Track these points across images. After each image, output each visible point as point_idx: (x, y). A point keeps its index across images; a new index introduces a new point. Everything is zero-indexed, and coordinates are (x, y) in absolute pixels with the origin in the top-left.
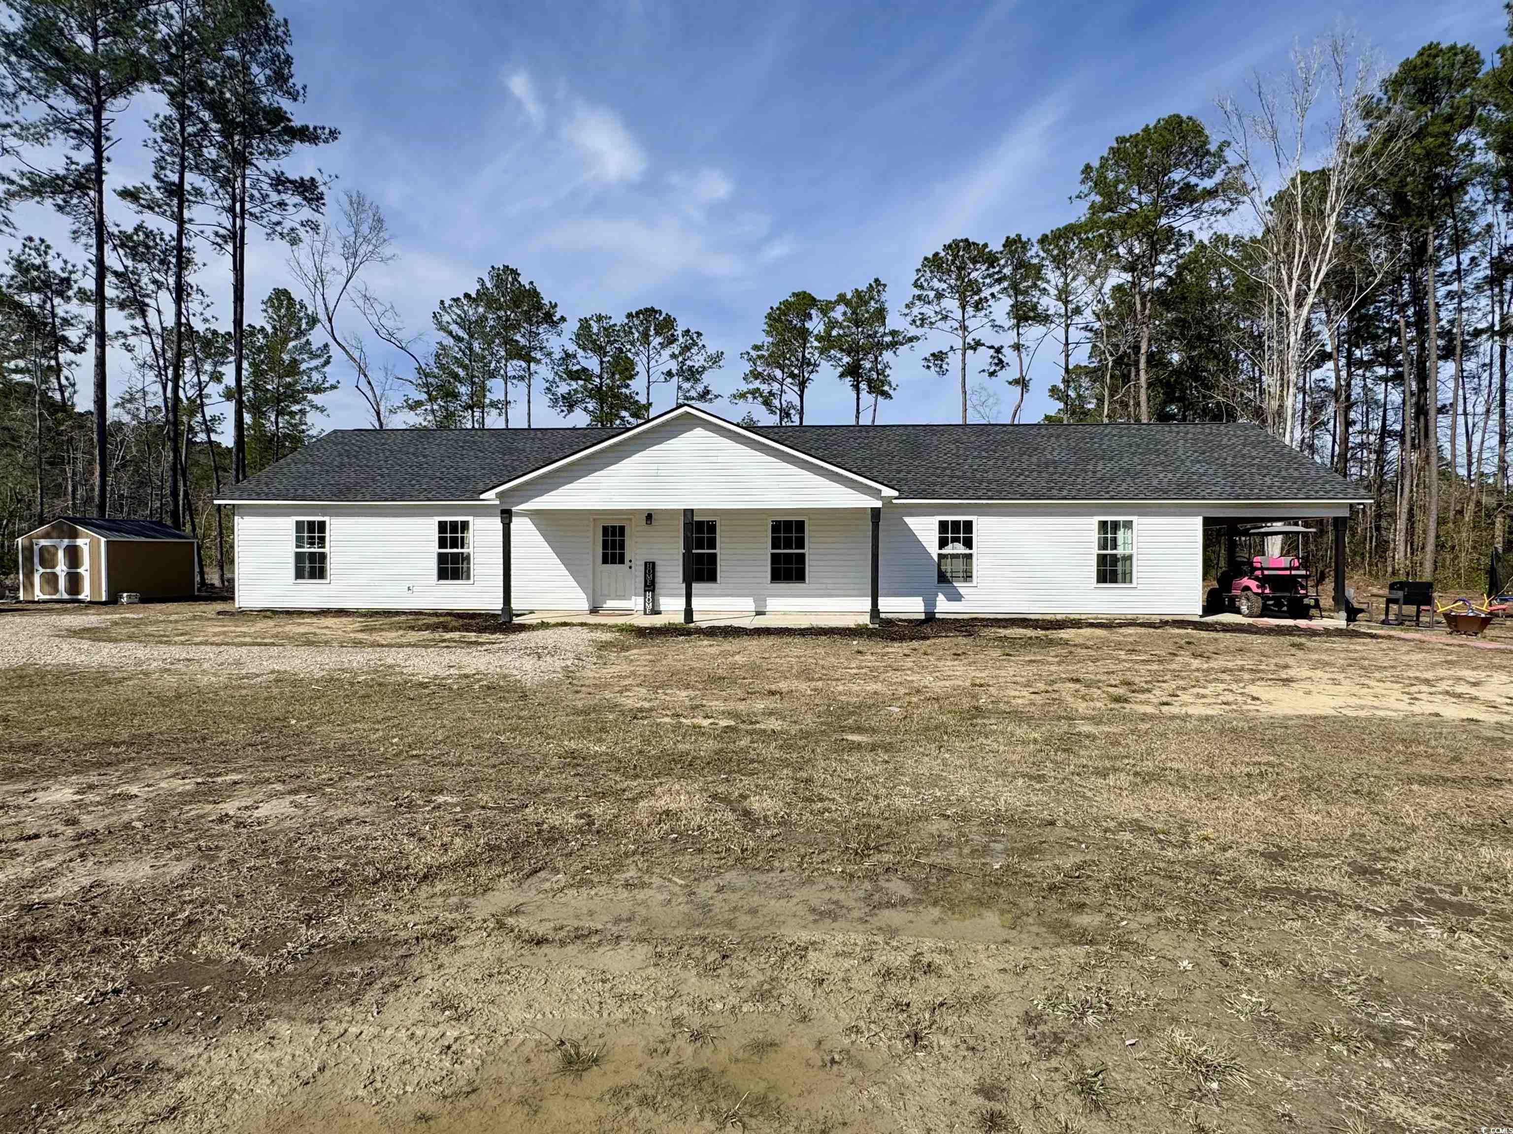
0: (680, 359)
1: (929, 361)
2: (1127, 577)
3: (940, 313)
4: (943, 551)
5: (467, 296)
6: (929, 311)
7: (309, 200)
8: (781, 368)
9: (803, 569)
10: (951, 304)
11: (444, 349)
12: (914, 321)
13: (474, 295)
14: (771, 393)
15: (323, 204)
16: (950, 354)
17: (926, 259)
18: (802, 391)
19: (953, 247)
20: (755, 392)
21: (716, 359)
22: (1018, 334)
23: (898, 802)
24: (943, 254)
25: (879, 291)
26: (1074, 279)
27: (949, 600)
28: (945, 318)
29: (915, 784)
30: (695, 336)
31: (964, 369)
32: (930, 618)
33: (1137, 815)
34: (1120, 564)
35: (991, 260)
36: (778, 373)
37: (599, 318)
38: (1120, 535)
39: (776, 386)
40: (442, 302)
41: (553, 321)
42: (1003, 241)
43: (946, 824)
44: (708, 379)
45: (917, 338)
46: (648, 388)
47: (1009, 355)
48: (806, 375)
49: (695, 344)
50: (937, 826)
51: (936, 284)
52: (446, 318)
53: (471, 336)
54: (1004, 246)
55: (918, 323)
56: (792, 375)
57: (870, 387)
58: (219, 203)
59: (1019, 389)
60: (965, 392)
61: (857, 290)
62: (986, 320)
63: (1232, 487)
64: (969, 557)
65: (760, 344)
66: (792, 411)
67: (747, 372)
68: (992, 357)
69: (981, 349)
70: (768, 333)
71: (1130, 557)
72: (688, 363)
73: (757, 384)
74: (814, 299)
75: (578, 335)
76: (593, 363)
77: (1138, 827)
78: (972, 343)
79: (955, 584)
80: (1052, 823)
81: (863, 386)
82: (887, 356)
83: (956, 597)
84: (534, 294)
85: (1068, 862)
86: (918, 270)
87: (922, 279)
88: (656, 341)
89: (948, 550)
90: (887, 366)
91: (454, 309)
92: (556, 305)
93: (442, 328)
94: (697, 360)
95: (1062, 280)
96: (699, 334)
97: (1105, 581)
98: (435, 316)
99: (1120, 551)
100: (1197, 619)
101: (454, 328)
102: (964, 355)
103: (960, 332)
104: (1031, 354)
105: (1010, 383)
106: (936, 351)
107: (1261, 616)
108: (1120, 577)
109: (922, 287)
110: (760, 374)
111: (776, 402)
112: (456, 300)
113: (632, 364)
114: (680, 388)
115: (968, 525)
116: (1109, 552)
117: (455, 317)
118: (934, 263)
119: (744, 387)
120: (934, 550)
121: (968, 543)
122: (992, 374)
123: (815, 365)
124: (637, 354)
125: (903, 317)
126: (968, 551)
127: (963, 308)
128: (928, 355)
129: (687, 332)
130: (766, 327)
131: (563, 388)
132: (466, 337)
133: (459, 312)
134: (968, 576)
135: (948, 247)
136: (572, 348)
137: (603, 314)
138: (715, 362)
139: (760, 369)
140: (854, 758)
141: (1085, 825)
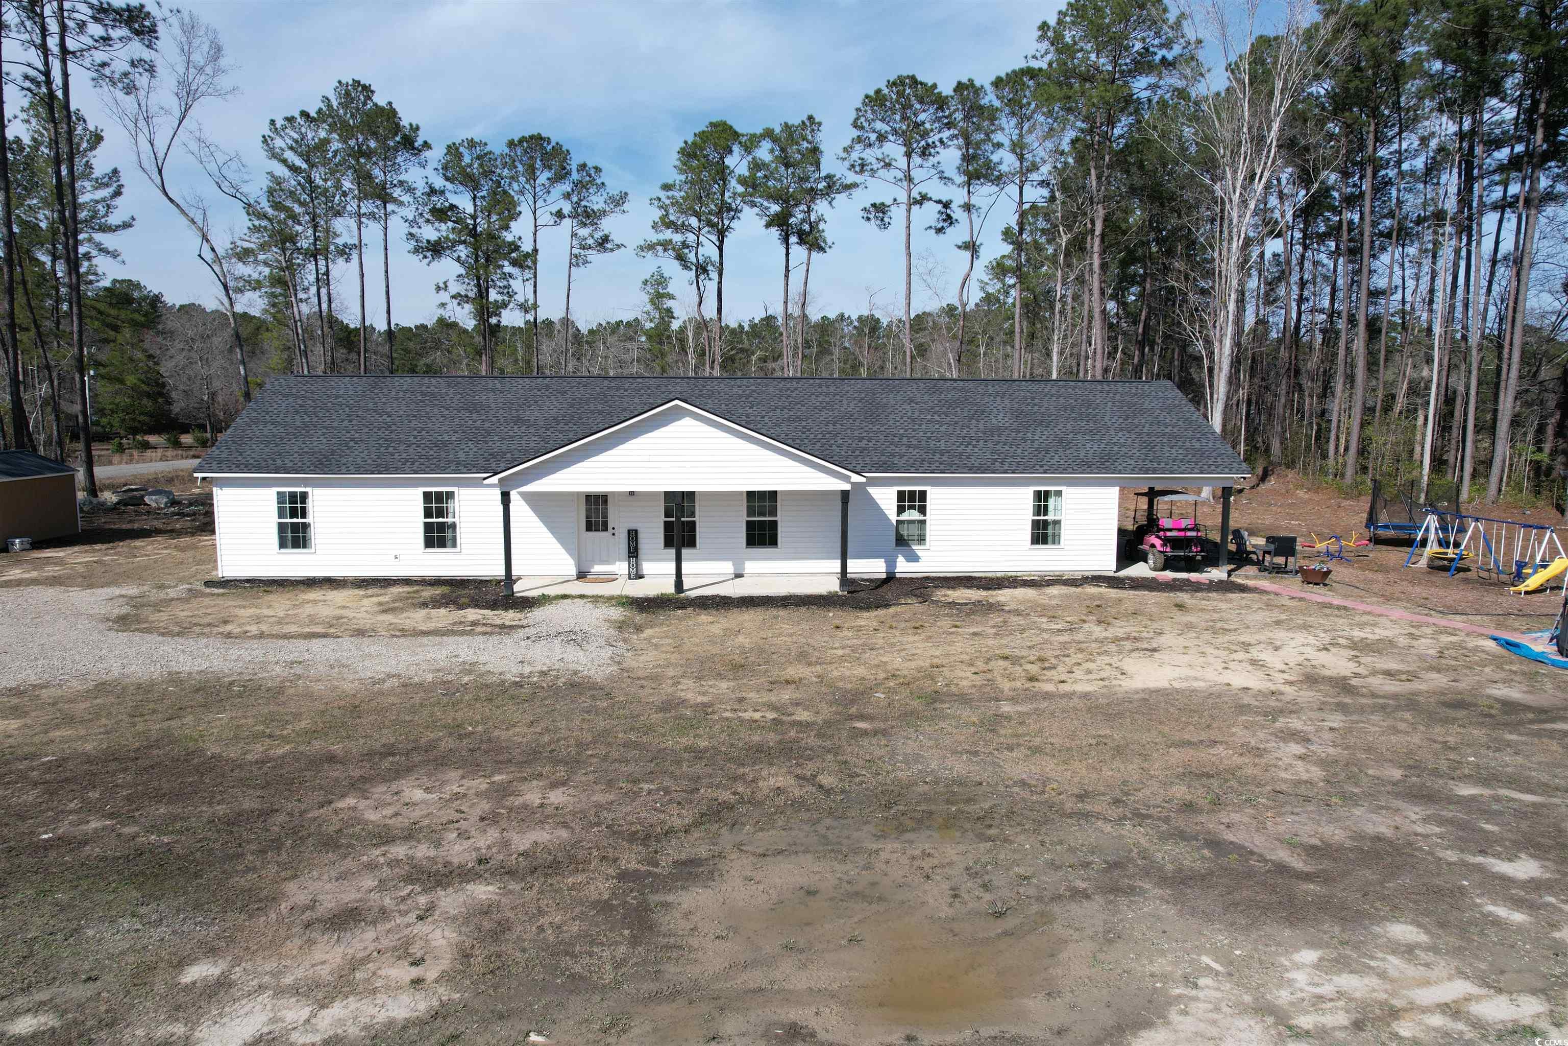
0: (575, 199)
1: (869, 212)
2: (1056, 540)
3: (883, 160)
4: (901, 518)
5: (305, 114)
6: (870, 155)
7: (137, 33)
8: (697, 215)
9: (776, 535)
10: (894, 150)
11: (279, 184)
12: (853, 166)
13: (313, 114)
14: (685, 245)
15: (157, 38)
16: (893, 208)
17: (867, 97)
18: (721, 242)
19: (898, 83)
20: (666, 245)
21: (619, 201)
22: (969, 192)
23: (899, 774)
24: (886, 91)
25: (813, 130)
26: (1030, 132)
27: (908, 561)
28: (888, 165)
29: (906, 762)
30: (592, 172)
31: (908, 227)
32: (890, 578)
33: (1024, 776)
34: (1050, 527)
35: (941, 102)
36: (694, 221)
37: (472, 144)
38: (1051, 502)
39: (691, 238)
40: (273, 122)
41: (414, 148)
42: (954, 85)
43: (926, 787)
44: (607, 225)
45: (855, 185)
46: (535, 234)
47: (957, 213)
48: (726, 222)
49: (592, 182)
50: (922, 788)
51: (880, 126)
52: (279, 143)
53: (312, 165)
54: (955, 90)
55: (858, 169)
56: (710, 224)
57: (800, 238)
58: (27, 37)
59: (967, 255)
60: (909, 255)
61: (786, 124)
62: (933, 171)
63: (1144, 460)
64: (923, 522)
65: (670, 182)
66: (710, 268)
67: (657, 220)
68: (940, 212)
69: (927, 205)
70: (681, 171)
71: (1057, 523)
72: (583, 203)
73: (668, 234)
74: (736, 133)
75: (445, 168)
76: (464, 202)
77: (1023, 784)
78: (919, 198)
79: (914, 547)
80: (981, 784)
81: (793, 239)
82: (821, 207)
83: (913, 558)
84: (390, 114)
85: (986, 805)
86: (858, 110)
87: (862, 119)
88: (543, 177)
89: (905, 516)
90: (821, 219)
91: (287, 131)
92: (418, 128)
93: (275, 155)
94: (596, 202)
95: (1017, 131)
96: (598, 169)
97: (1038, 543)
98: (265, 140)
99: (1050, 517)
100: (1111, 574)
101: (289, 155)
102: (909, 211)
103: (905, 184)
104: (983, 216)
105: (959, 247)
106: (878, 202)
107: (1163, 569)
108: (1050, 539)
109: (862, 128)
110: (672, 223)
111: (692, 257)
112: (290, 120)
113: (514, 204)
114: (574, 235)
115: (923, 495)
116: (1042, 518)
117: (290, 142)
118: (876, 100)
119: (654, 237)
120: (893, 516)
121: (923, 510)
122: (940, 230)
123: (737, 211)
124: (522, 193)
125: (839, 162)
126: (922, 518)
127: (908, 155)
128: (868, 206)
129: (583, 167)
130: (678, 163)
131: (429, 233)
132: (304, 166)
133: (296, 136)
134: (922, 539)
135: (892, 84)
136: (439, 182)
137: (477, 140)
138: (617, 205)
139: (672, 218)
140: (865, 742)
141: (997, 784)
